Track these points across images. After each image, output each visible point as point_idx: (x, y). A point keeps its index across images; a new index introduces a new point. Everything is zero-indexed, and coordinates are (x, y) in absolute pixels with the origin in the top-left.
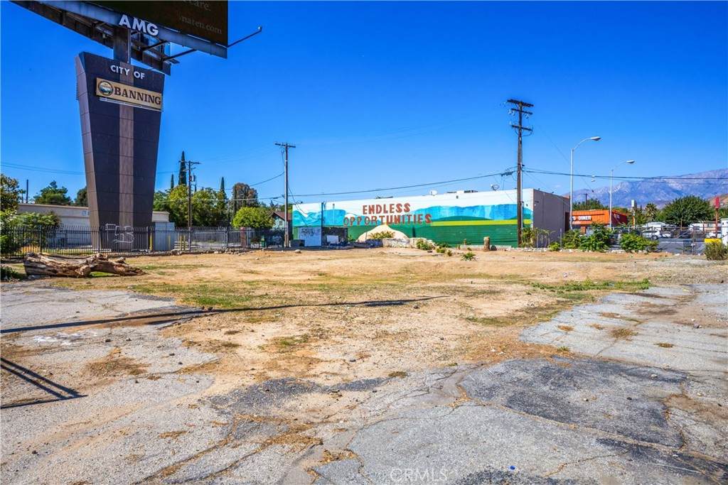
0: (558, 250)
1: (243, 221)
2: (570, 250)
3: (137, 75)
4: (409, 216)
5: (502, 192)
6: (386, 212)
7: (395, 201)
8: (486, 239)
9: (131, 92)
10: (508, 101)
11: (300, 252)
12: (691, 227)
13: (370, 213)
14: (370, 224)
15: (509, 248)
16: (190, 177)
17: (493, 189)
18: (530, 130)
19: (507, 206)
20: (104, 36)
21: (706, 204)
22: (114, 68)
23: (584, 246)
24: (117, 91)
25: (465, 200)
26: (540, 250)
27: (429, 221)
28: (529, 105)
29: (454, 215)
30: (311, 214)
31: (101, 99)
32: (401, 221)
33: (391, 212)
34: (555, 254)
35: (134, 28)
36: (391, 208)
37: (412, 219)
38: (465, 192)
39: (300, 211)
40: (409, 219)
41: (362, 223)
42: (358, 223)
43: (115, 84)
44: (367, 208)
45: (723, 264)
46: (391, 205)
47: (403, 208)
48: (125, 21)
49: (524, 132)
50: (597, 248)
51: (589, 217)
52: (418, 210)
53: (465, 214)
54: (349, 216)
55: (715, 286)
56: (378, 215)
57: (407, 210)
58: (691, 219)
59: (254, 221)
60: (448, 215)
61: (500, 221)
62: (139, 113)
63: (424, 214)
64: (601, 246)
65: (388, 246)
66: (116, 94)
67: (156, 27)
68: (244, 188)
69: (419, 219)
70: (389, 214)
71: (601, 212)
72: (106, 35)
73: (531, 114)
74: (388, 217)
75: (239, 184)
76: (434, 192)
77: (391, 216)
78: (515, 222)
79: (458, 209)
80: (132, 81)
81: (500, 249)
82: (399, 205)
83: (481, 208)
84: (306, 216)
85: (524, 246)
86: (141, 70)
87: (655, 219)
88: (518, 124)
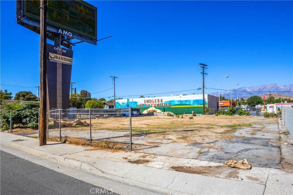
0: (217, 115)
1: (92, 106)
2: (222, 115)
3: (63, 51)
4: (162, 104)
5: (197, 95)
6: (153, 102)
7: (157, 98)
8: (193, 112)
9: (61, 58)
10: (200, 64)
11: (126, 118)
12: (256, 107)
13: (147, 103)
14: (147, 107)
15: (201, 115)
16: (72, 89)
17: (193, 94)
18: (206, 74)
19: (198, 100)
20: (49, 36)
21: (261, 98)
22: (55, 49)
23: (226, 114)
24: (56, 57)
25: (183, 98)
26: (211, 115)
27: (170, 106)
28: (206, 65)
29: (179, 103)
30: (123, 103)
31: (50, 60)
32: (159, 106)
33: (155, 102)
34: (216, 117)
35: (64, 34)
36: (155, 101)
37: (164, 105)
38: (183, 95)
39: (119, 102)
40: (162, 105)
41: (144, 107)
42: (143, 106)
43: (55, 55)
44: (146, 101)
45: (269, 119)
46: (155, 100)
47: (160, 101)
48: (60, 31)
49: (205, 75)
50: (231, 114)
51: (223, 103)
52: (166, 102)
53: (183, 103)
54: (139, 104)
55: (268, 125)
56: (150, 104)
57: (162, 102)
58: (256, 104)
59: (97, 106)
60: (177, 103)
61: (196, 105)
62: (64, 65)
63: (168, 103)
64: (232, 114)
65: (156, 115)
66: (56, 58)
67: (71, 34)
68: (85, 92)
69: (166, 105)
70: (155, 103)
71: (226, 101)
72: (50, 35)
73: (207, 68)
74: (154, 104)
75: (83, 90)
76: (172, 95)
77: (156, 104)
78: (202, 106)
79: (181, 101)
80: (61, 53)
81: (197, 116)
82: (158, 100)
83: (189, 101)
84: (121, 104)
85: (206, 114)
86: (65, 49)
87: (244, 103)
88: (202, 72)
